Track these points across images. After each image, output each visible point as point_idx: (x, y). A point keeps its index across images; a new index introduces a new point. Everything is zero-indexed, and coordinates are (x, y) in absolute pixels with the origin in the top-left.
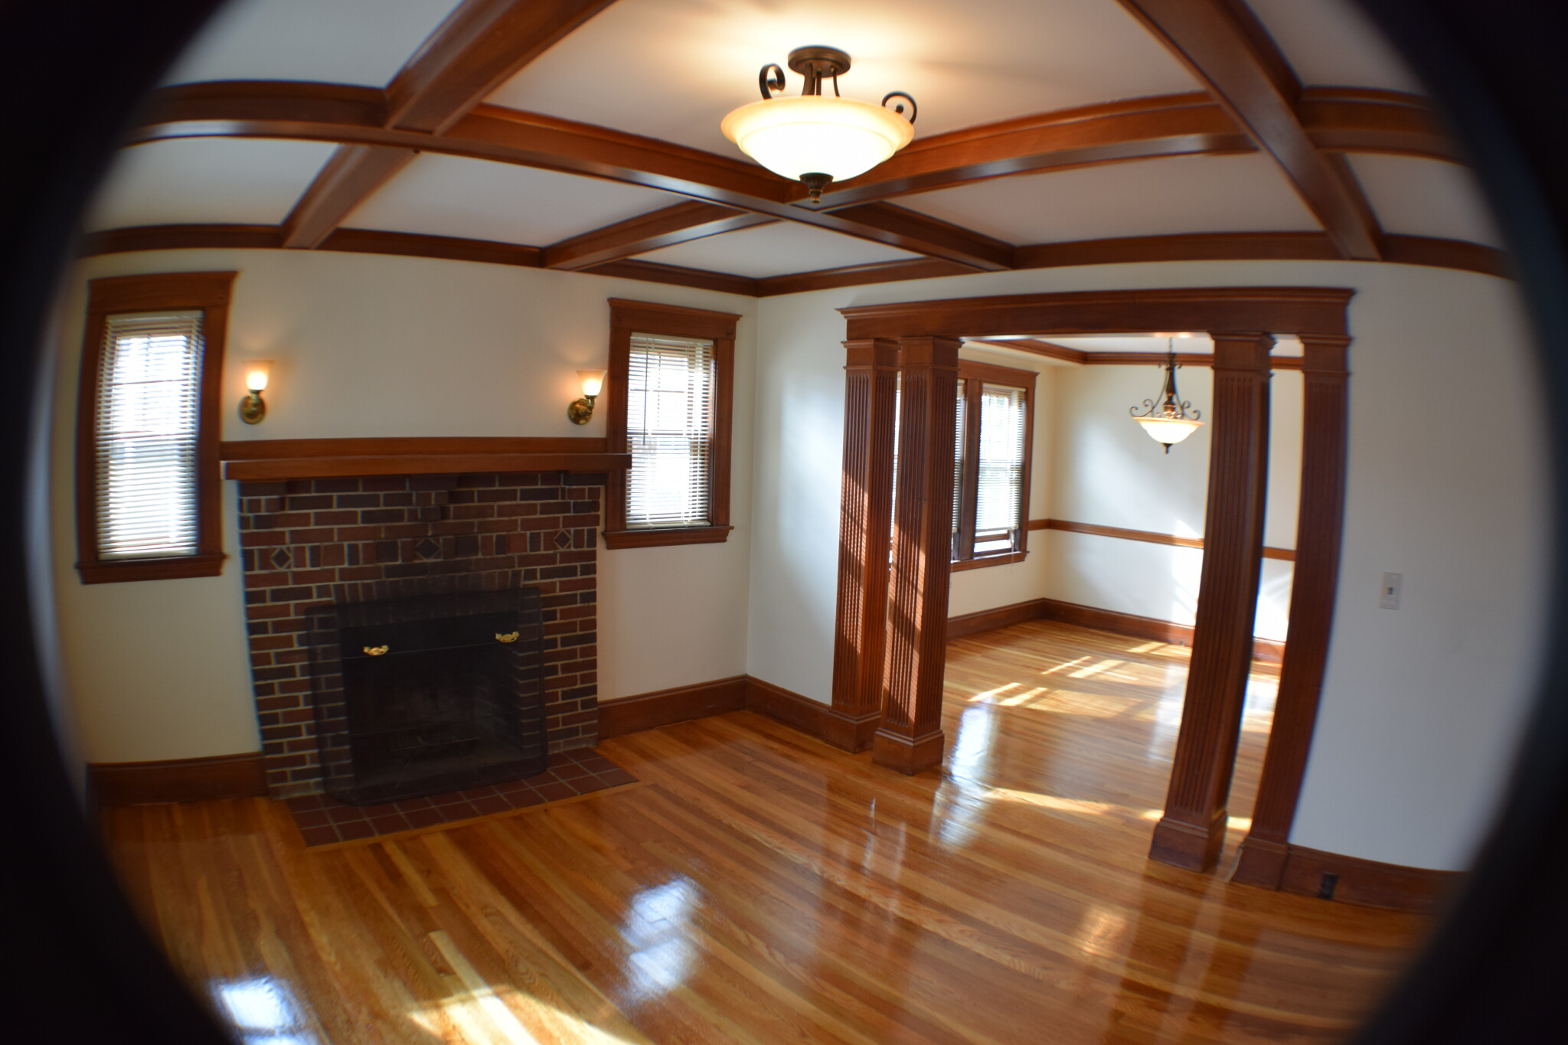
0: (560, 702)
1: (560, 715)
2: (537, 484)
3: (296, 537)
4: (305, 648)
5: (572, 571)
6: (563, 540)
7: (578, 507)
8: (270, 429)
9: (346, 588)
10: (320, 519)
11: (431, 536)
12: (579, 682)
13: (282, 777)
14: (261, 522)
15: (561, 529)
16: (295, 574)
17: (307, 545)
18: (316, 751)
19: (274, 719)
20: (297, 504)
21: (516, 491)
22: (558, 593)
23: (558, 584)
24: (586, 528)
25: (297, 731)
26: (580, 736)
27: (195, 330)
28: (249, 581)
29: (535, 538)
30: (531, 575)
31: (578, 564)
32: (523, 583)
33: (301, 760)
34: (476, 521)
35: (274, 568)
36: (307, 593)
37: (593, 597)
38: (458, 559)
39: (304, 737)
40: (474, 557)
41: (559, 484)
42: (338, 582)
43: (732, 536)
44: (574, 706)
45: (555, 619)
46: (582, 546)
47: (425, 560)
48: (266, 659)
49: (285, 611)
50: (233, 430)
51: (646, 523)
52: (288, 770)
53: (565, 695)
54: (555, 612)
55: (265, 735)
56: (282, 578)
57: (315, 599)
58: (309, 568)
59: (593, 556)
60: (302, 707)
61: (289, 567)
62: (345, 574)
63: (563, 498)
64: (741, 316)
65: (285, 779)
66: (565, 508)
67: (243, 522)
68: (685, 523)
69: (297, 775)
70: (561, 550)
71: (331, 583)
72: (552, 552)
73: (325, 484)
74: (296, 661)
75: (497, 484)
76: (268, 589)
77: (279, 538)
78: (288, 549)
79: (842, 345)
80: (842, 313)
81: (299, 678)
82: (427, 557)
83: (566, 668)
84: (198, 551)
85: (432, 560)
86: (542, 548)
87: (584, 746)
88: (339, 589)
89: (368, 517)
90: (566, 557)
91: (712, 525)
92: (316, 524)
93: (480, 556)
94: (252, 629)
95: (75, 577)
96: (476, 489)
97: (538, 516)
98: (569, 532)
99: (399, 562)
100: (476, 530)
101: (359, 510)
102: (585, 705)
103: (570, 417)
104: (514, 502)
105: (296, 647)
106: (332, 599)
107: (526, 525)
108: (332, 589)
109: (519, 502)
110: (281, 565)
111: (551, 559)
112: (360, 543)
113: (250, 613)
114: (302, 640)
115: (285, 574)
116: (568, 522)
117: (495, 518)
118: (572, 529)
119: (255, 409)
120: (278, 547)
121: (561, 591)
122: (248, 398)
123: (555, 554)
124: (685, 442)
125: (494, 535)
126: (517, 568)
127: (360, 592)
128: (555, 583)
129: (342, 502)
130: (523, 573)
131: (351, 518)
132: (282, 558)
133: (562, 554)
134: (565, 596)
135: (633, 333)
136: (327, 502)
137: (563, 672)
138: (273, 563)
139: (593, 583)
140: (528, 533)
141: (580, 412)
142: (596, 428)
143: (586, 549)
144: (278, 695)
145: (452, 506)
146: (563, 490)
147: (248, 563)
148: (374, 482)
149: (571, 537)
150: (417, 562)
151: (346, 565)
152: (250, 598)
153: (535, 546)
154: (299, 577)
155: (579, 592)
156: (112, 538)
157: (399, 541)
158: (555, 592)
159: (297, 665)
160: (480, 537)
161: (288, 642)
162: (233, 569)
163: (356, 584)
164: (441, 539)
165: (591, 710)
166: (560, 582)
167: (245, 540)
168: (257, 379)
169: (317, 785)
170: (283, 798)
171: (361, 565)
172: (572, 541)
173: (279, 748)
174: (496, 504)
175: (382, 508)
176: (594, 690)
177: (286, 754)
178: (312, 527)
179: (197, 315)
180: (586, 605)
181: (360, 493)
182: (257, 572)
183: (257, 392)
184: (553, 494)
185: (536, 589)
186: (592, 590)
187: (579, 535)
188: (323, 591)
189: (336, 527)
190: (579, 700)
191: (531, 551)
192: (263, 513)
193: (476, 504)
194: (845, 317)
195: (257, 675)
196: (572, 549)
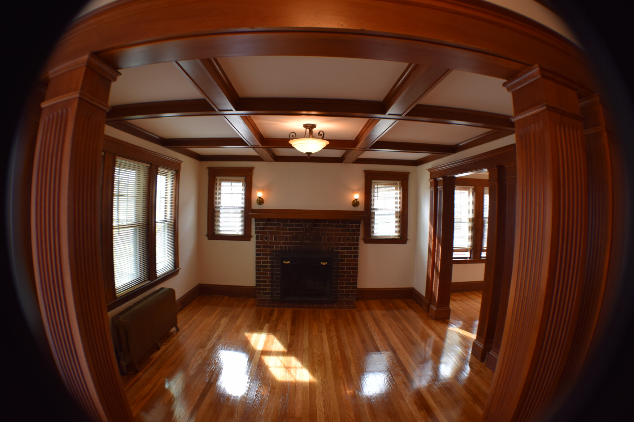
0: (345, 285)
1: (344, 289)
2: (340, 223)
3: (270, 233)
4: (271, 261)
5: (351, 248)
6: (348, 239)
7: (352, 230)
8: (264, 206)
9: (284, 247)
10: (277, 229)
11: (308, 235)
12: (351, 281)
13: (260, 293)
14: (260, 228)
15: (347, 236)
16: (269, 242)
17: (273, 235)
18: (270, 288)
19: (260, 278)
20: (270, 225)
21: (333, 225)
22: (346, 254)
23: (346, 252)
24: (355, 236)
25: (266, 282)
26: (351, 297)
27: (244, 181)
28: (257, 243)
29: (339, 238)
30: (337, 248)
31: (353, 247)
32: (335, 250)
33: (266, 289)
34: (321, 232)
35: (264, 240)
36: (273, 247)
37: (357, 256)
38: (316, 242)
39: (268, 283)
40: (321, 242)
41: (347, 223)
42: (281, 245)
43: (408, 242)
44: (349, 287)
45: (345, 261)
46: (354, 241)
47: (306, 242)
48: (260, 262)
49: (266, 251)
50: (255, 206)
51: (378, 236)
52: (262, 291)
53: (346, 284)
54: (345, 259)
55: (257, 281)
56: (266, 243)
57: (275, 249)
58: (273, 241)
59: (358, 244)
60: (268, 276)
61: (268, 240)
62: (283, 243)
63: (348, 227)
64: (410, 173)
65: (261, 294)
66: (348, 230)
67: (256, 228)
68: (392, 237)
69: (264, 293)
70: (348, 242)
71: (280, 245)
72: (344, 242)
73: (278, 220)
74: (268, 264)
75: (328, 223)
76: (262, 245)
77: (266, 233)
78: (268, 236)
79: (429, 181)
80: (429, 170)
81: (268, 268)
82: (307, 241)
83: (347, 276)
84: (244, 235)
85: (308, 242)
86: (341, 241)
87: (352, 300)
88: (281, 247)
89: (290, 229)
90: (349, 244)
91: (401, 238)
92: (276, 230)
93: (322, 242)
94: (257, 254)
95: (206, 238)
96: (321, 224)
97: (340, 232)
98: (350, 237)
99: (299, 242)
100: (321, 235)
101: (288, 227)
102: (353, 288)
103: (352, 204)
104: (333, 228)
105: (268, 260)
106: (280, 249)
107: (336, 234)
108: (280, 246)
109: (334, 228)
110: (266, 240)
111: (344, 244)
112: (288, 236)
113: (257, 251)
114: (270, 259)
115: (267, 242)
116: (349, 234)
117: (327, 232)
118: (351, 237)
119: (261, 201)
120: (266, 235)
121: (347, 253)
122: (258, 199)
123: (345, 243)
124: (394, 212)
125: (327, 236)
126: (333, 246)
127: (287, 248)
128: (345, 251)
129: (283, 225)
130: (335, 248)
131: (286, 229)
132: (266, 238)
133: (347, 243)
134: (348, 255)
135: (372, 180)
136: (279, 225)
137: (346, 277)
138: (264, 239)
139: (357, 252)
140: (337, 237)
141: (356, 203)
142: (361, 208)
143: (355, 242)
144: (262, 272)
145: (314, 228)
146: (348, 225)
147: (257, 238)
148: (292, 220)
149: (351, 239)
150: (304, 242)
151: (284, 241)
152: (257, 247)
153: (339, 240)
154: (270, 243)
155: (352, 255)
156: (220, 230)
157: (299, 236)
158: (345, 254)
159: (268, 265)
160: (322, 236)
161: (267, 259)
162: (253, 240)
163: (286, 246)
164: (311, 236)
165: (355, 289)
166: (347, 251)
167: (256, 233)
168: (260, 194)
169: (269, 297)
170: (259, 298)
171: (288, 241)
172: (351, 240)
173: (260, 285)
174: (327, 228)
175: (294, 227)
176: (356, 284)
177: (262, 287)
178: (275, 231)
179: (244, 177)
180: (355, 258)
181: (288, 223)
182: (259, 241)
183: (260, 197)
184: (345, 226)
185: (339, 252)
186: (357, 254)
187: (353, 238)
188: (276, 247)
189: (281, 231)
190: (351, 286)
191: (338, 241)
192: (261, 226)
193: (321, 228)
194: (429, 172)
195: (257, 266)
196: (351, 242)
